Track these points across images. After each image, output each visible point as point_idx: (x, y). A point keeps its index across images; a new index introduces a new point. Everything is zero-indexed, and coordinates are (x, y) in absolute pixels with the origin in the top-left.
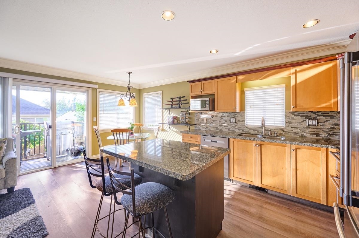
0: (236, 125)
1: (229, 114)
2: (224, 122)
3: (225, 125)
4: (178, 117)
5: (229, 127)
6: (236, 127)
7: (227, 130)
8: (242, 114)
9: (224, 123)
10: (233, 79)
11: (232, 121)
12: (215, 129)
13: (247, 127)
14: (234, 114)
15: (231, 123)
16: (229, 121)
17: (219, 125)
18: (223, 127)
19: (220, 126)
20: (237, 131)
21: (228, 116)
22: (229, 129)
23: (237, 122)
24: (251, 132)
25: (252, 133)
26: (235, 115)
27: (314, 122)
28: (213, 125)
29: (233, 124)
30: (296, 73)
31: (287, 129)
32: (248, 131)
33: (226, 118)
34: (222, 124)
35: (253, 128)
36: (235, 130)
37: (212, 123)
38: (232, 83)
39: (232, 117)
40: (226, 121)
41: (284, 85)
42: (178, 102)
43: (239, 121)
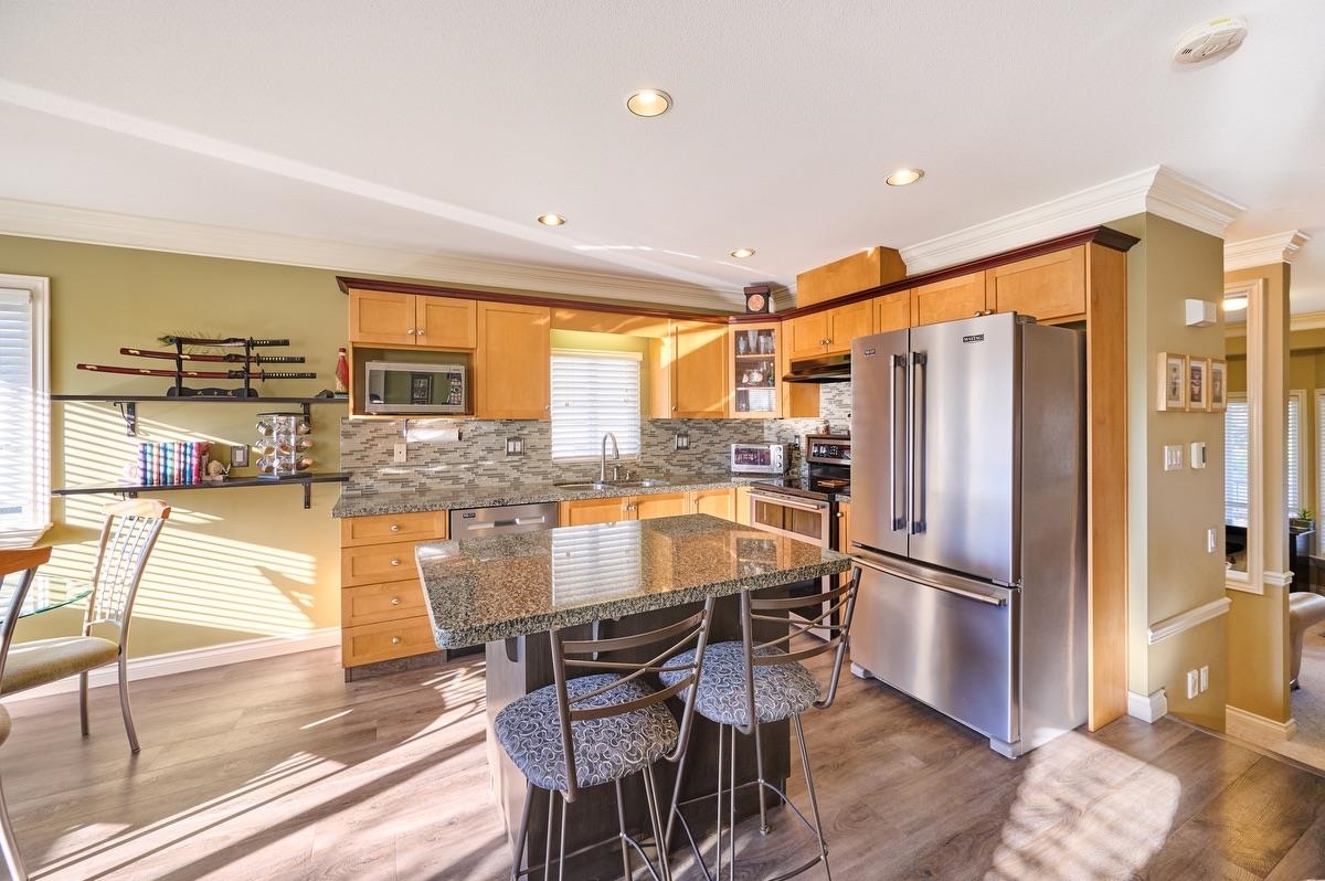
0: (524, 461)
1: (501, 427)
2: (482, 454)
3: (488, 463)
4: (218, 444)
5: (501, 469)
6: (525, 469)
7: (495, 482)
8: (544, 426)
9: (484, 459)
10: (541, 315)
11: (511, 450)
12: (448, 485)
13: (556, 466)
14: (517, 425)
15: (509, 454)
16: (502, 449)
17: (463, 466)
18: (480, 471)
19: (468, 470)
20: (527, 481)
21: (499, 433)
22: (502, 477)
23: (529, 453)
24: (569, 477)
25: (570, 480)
26: (522, 428)
27: (684, 442)
28: (439, 468)
29: (517, 458)
30: (676, 334)
31: (645, 460)
32: (560, 476)
33: (492, 440)
34: (476, 461)
35: (571, 467)
36: (522, 479)
37: (435, 461)
38: (539, 326)
39: (512, 435)
40: (490, 450)
41: (639, 357)
42: (239, 367)
43: (534, 448)
